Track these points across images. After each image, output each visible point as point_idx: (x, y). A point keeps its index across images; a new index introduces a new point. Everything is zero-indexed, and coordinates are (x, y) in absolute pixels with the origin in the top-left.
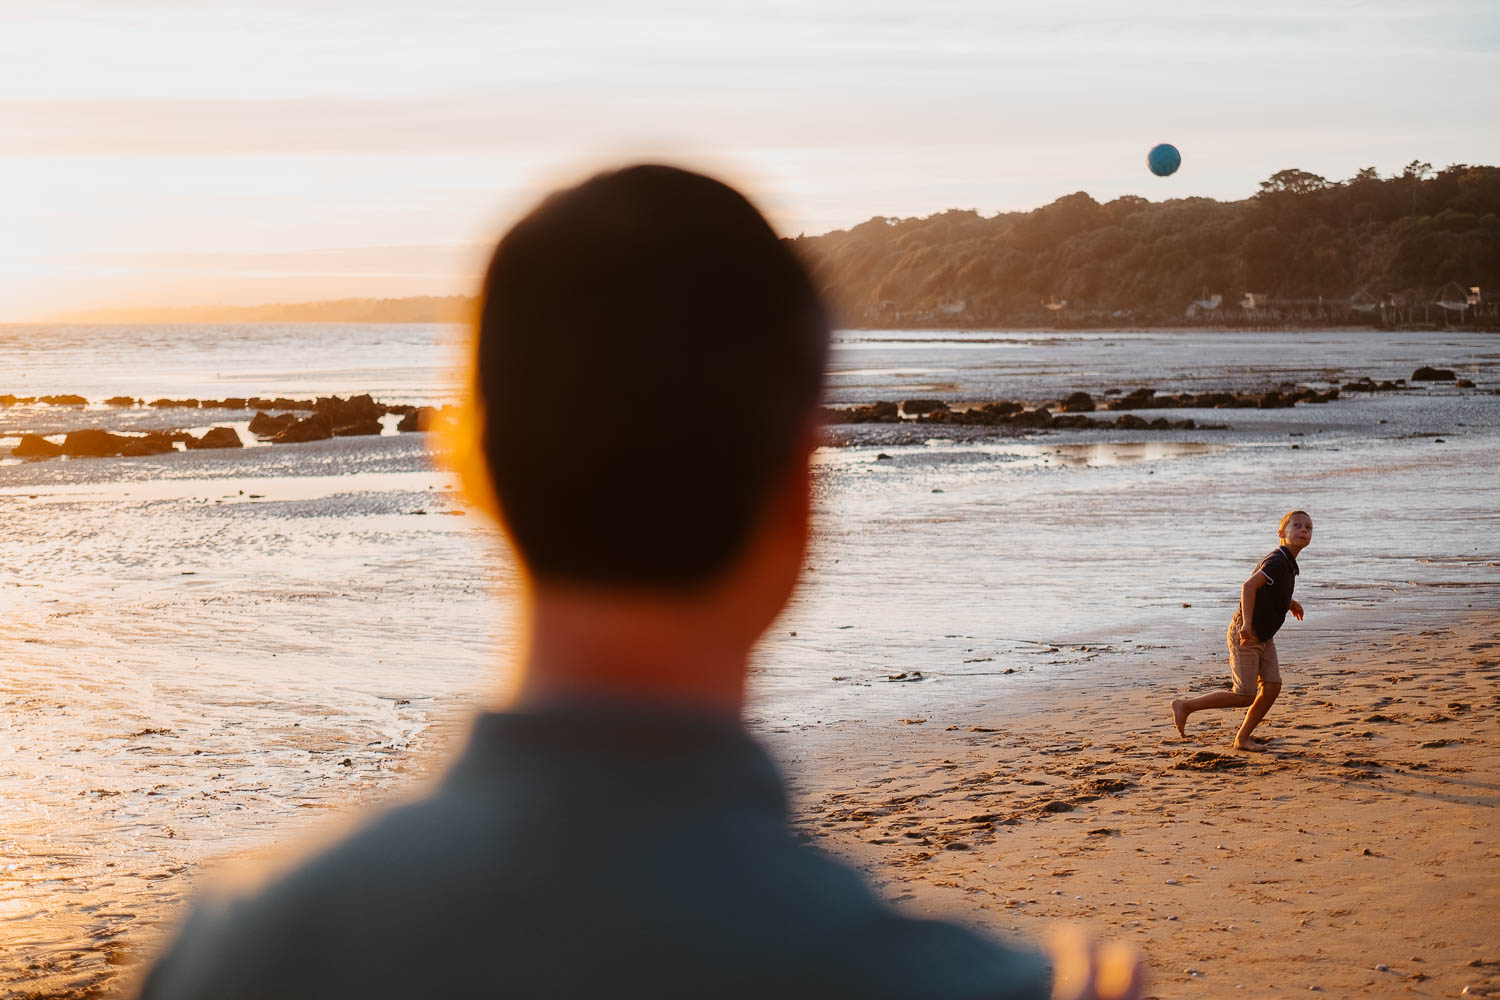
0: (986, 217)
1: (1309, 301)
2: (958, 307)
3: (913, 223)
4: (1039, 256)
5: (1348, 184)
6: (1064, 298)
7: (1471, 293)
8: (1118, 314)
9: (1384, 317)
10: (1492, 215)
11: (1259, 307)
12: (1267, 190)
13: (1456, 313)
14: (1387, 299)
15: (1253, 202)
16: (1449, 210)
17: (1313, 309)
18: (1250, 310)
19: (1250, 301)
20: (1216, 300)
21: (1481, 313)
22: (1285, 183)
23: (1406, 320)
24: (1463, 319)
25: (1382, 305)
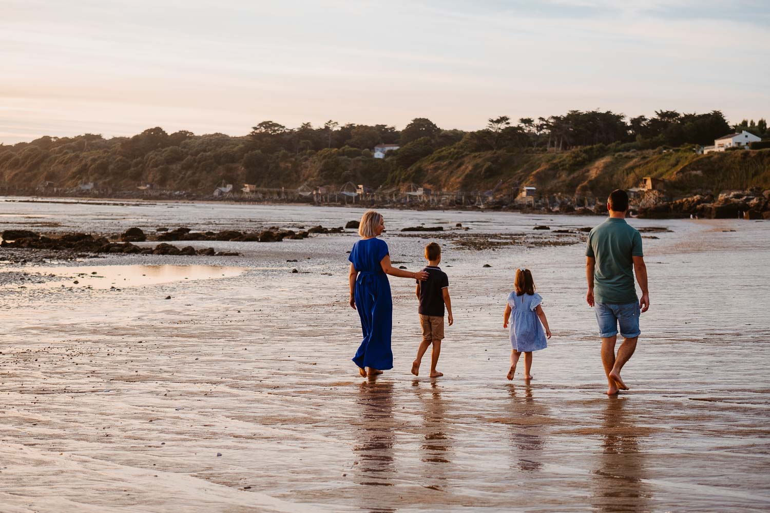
0: (107, 139)
1: (278, 190)
2: (90, 186)
3: (66, 140)
4: (135, 161)
5: (297, 130)
6: (148, 183)
7: (358, 188)
8: (177, 193)
9: (315, 199)
10: (368, 149)
11: (252, 191)
12: (256, 131)
13: (350, 198)
14: (317, 189)
15: (249, 137)
16: (347, 146)
17: (279, 194)
18: (247, 193)
19: (247, 188)
20: (229, 187)
21: (364, 198)
22: (265, 128)
23: (326, 201)
24: (354, 201)
25: (314, 193)
